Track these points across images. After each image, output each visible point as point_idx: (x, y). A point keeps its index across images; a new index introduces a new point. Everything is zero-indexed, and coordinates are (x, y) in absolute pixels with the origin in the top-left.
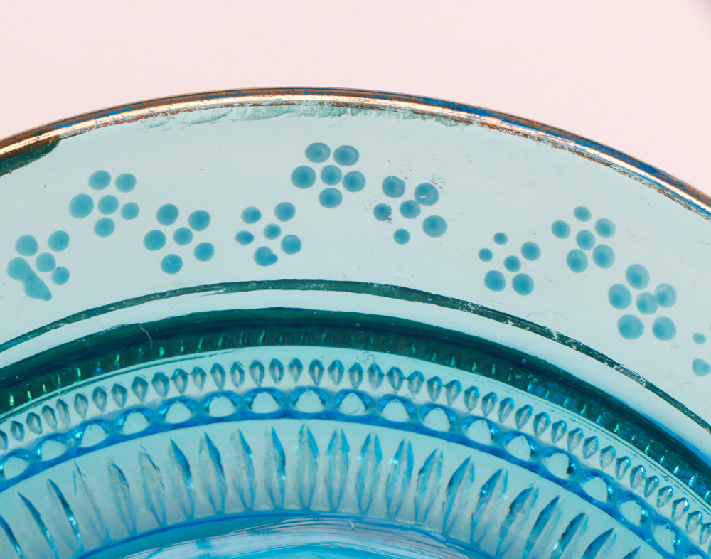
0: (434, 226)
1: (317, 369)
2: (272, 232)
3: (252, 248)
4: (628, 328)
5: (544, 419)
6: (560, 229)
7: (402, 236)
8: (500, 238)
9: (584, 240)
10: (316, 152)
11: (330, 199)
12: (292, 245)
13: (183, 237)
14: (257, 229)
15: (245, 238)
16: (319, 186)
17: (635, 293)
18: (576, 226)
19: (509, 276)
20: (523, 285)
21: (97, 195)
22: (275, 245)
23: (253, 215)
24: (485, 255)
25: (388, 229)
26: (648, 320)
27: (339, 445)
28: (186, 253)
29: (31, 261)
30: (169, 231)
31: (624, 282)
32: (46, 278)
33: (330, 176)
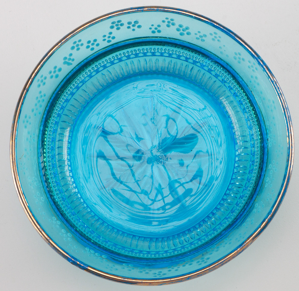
0: (139, 27)
1: (124, 54)
2: (109, 37)
3: (106, 41)
4: (181, 34)
5: (169, 50)
6: (164, 21)
7: (134, 30)
8: (152, 25)
9: (169, 22)
10: (113, 23)
11: (118, 29)
12: (114, 38)
13: (93, 44)
14: (106, 38)
15: (104, 40)
16: (116, 27)
17: (181, 29)
18: (166, 21)
19: (156, 31)
20: (159, 31)
21: (75, 45)
22: (110, 39)
23: (105, 36)
24: (150, 28)
25: (130, 30)
26: (185, 33)
27: (132, 63)
28: (94, 46)
29: (67, 60)
30: (90, 44)
31: (178, 27)
32: (70, 62)
33: (117, 25)
